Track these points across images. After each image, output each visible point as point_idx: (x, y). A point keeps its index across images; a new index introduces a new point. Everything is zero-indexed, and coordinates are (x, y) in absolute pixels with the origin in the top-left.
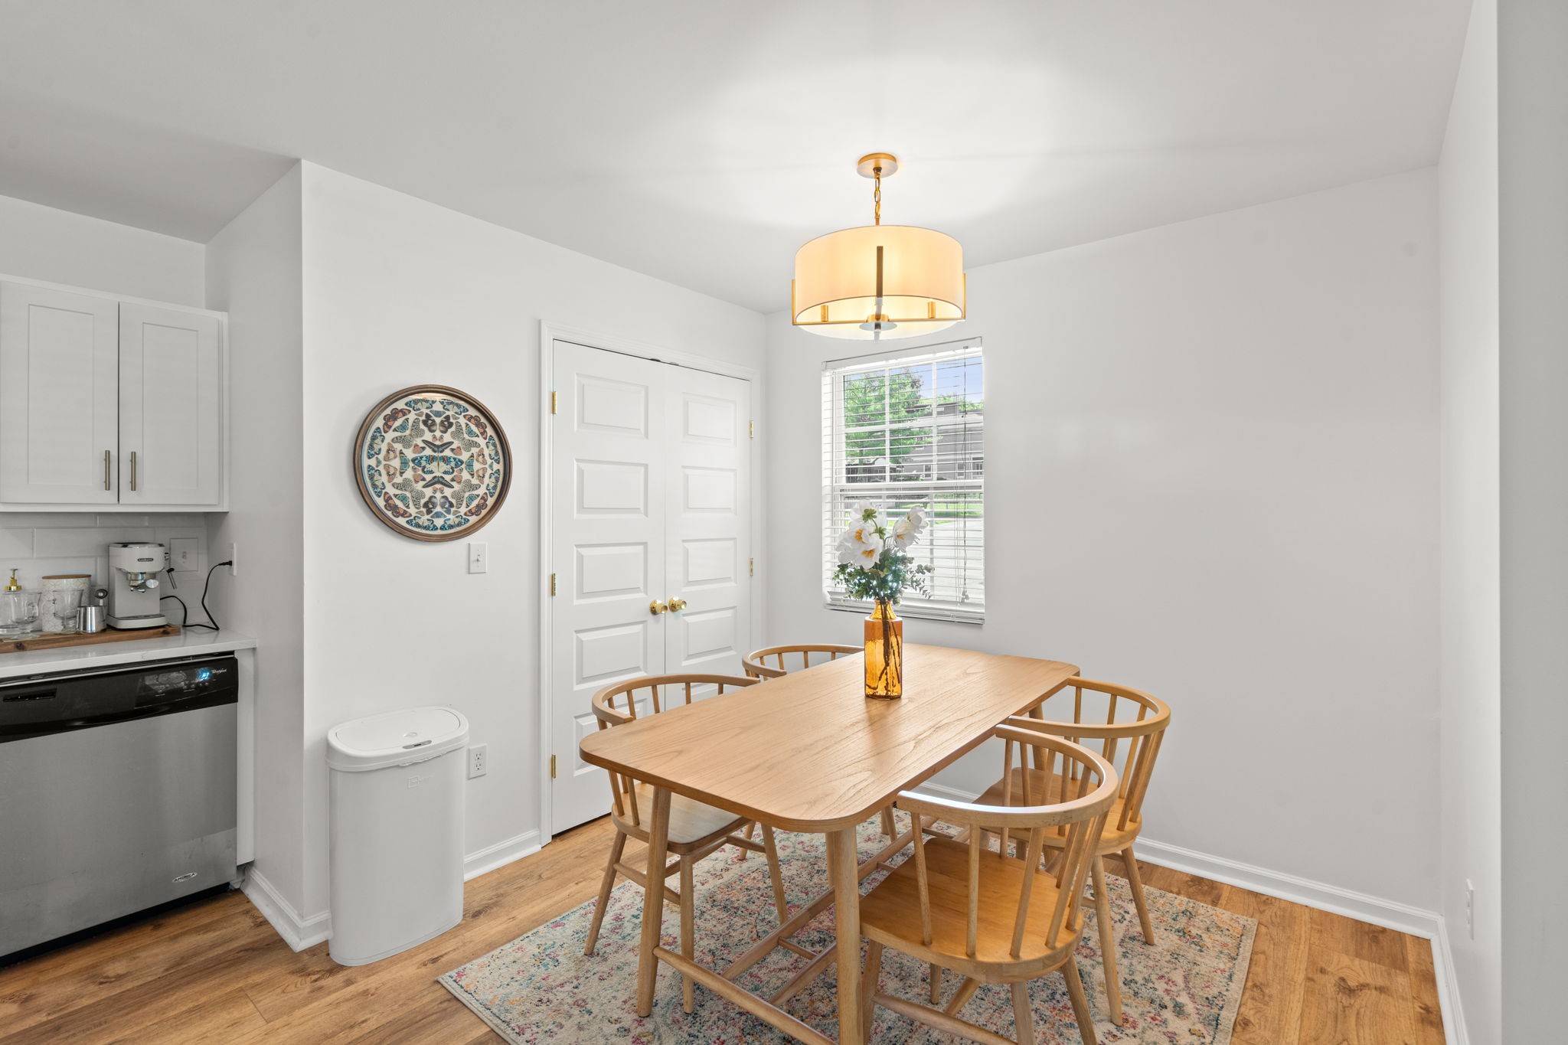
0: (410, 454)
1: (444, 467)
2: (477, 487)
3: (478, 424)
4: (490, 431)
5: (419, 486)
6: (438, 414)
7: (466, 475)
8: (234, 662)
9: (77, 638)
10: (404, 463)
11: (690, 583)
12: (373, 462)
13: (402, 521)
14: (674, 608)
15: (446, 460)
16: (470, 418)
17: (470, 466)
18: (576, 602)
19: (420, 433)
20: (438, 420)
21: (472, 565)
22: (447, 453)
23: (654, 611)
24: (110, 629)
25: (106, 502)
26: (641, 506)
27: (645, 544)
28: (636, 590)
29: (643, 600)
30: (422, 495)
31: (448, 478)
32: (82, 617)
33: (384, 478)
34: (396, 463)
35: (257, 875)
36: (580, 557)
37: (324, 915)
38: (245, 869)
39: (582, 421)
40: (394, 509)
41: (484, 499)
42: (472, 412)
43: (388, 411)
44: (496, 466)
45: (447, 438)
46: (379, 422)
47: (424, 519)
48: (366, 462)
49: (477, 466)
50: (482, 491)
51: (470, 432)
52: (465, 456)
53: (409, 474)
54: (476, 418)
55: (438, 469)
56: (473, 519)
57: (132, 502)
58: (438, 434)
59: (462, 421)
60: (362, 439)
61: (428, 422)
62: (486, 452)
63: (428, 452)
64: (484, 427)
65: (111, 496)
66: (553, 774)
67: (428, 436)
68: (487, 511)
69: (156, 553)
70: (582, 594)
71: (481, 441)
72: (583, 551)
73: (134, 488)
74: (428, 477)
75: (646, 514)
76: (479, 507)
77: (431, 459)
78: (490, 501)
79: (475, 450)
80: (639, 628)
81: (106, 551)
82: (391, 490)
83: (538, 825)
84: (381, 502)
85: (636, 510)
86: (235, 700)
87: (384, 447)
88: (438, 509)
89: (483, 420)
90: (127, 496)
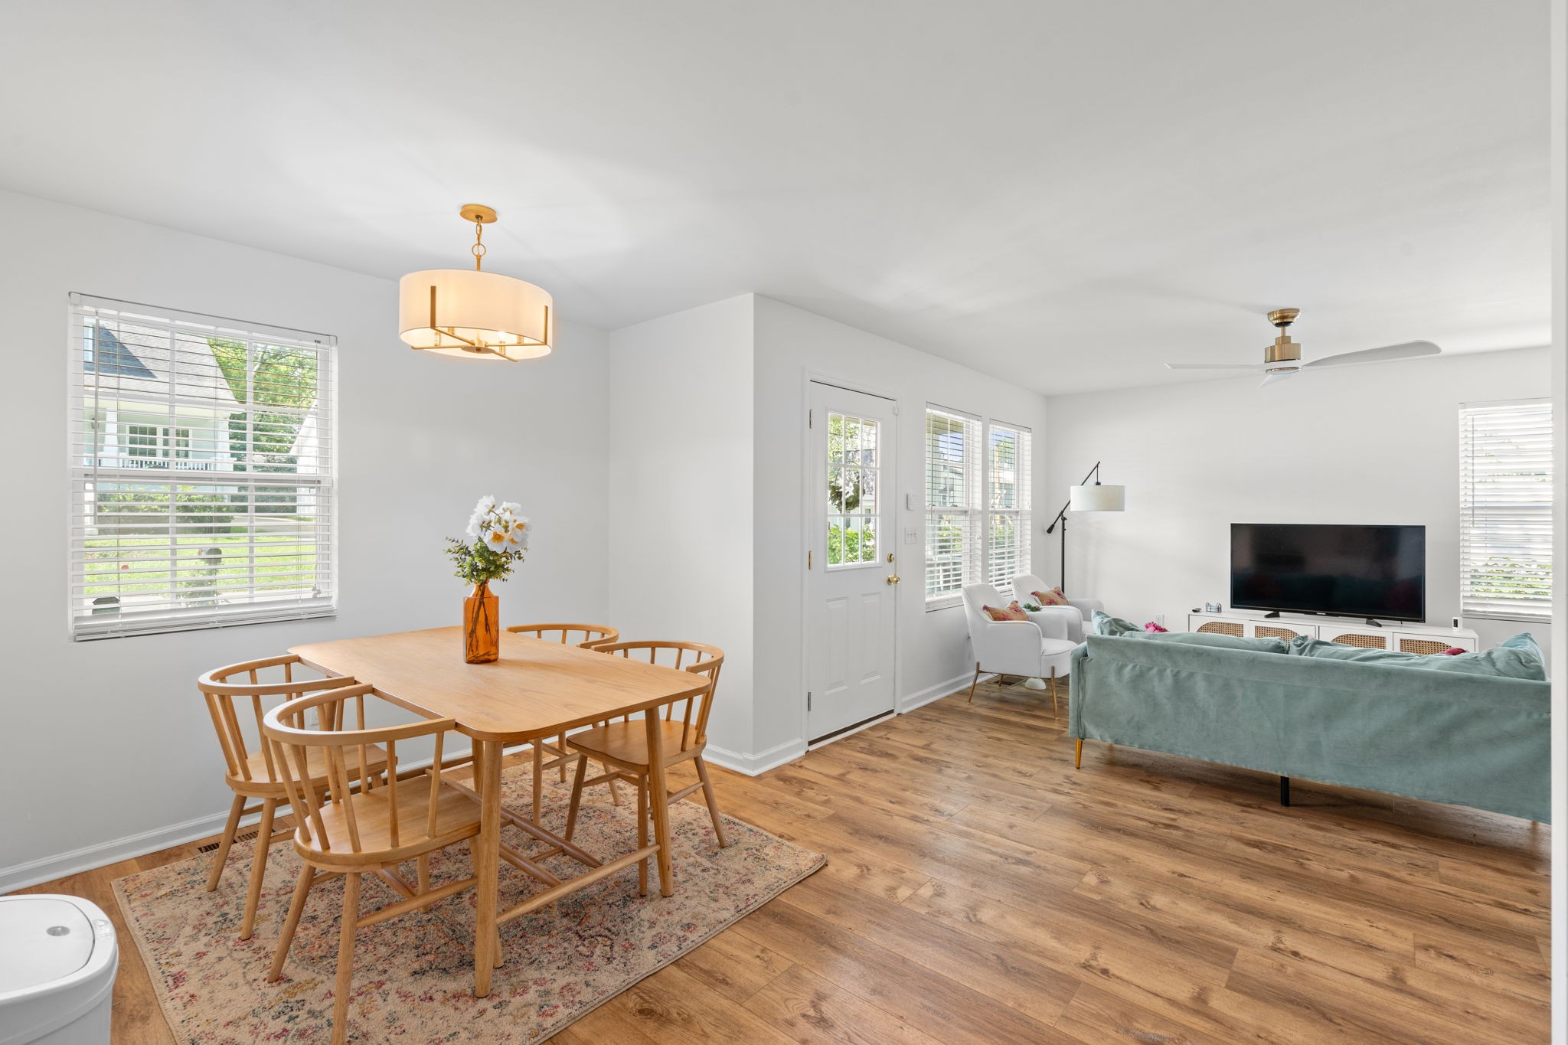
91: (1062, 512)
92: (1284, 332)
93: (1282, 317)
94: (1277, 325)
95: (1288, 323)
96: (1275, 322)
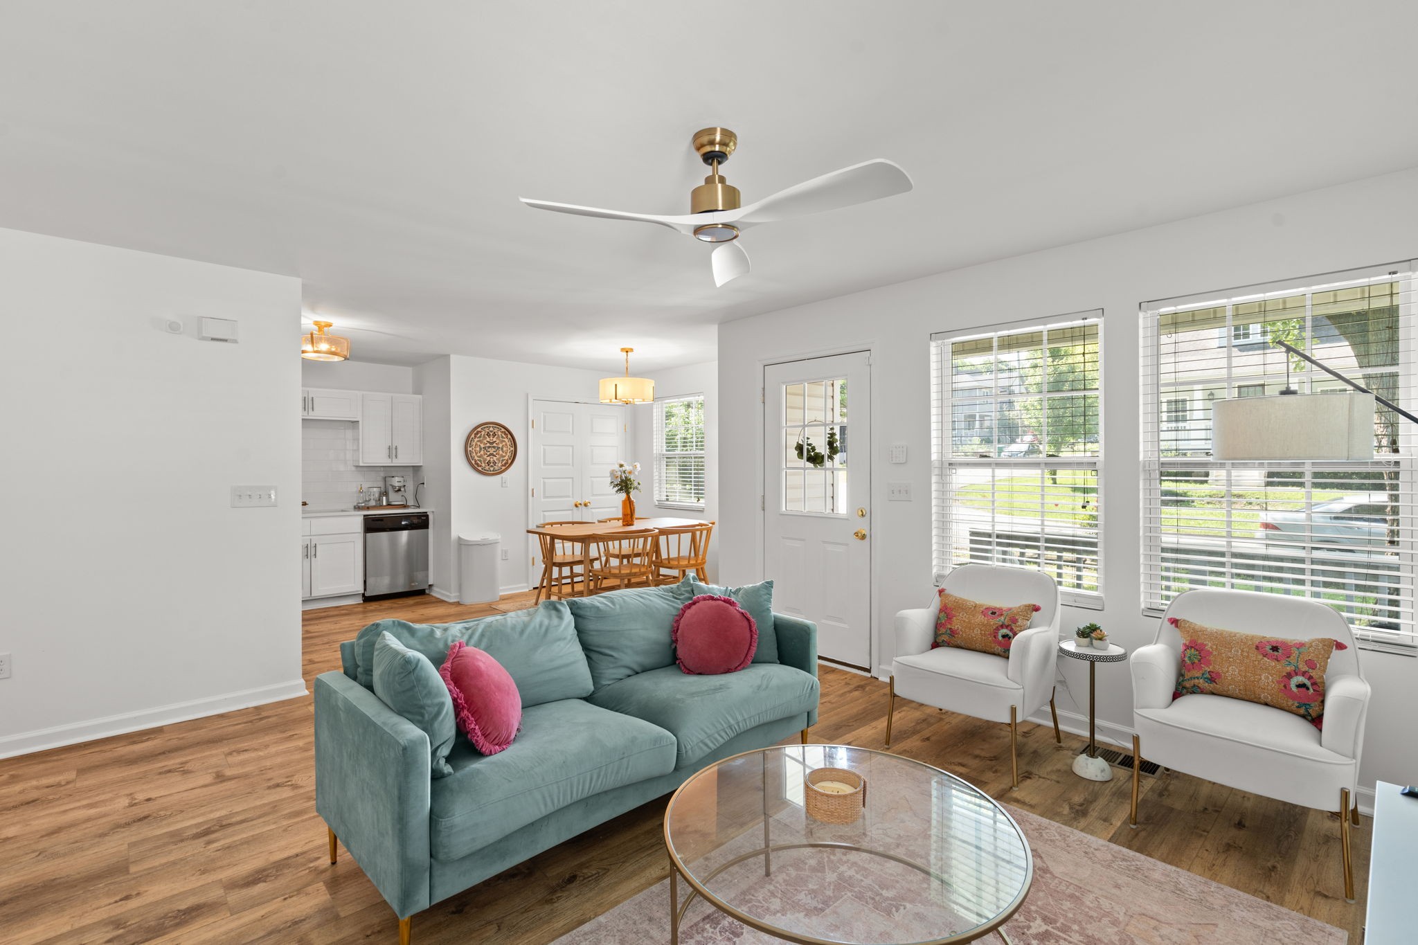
0: (482, 446)
1: (494, 450)
2: (505, 456)
3: (505, 434)
4: (509, 436)
5: (485, 457)
6: (491, 431)
7: (501, 452)
8: (427, 516)
9: (380, 507)
10: (481, 449)
11: (593, 495)
12: (471, 449)
13: (480, 468)
14: (586, 505)
15: (494, 447)
16: (502, 432)
17: (502, 449)
18: (543, 500)
19: (486, 438)
20: (491, 434)
21: (503, 484)
22: (494, 445)
23: (576, 506)
24: (389, 505)
25: (387, 462)
26: (571, 463)
27: (573, 478)
28: (569, 496)
29: (572, 501)
30: (486, 460)
31: (495, 453)
32: (380, 500)
33: (474, 454)
34: (478, 449)
35: (434, 588)
36: (544, 483)
37: (458, 594)
38: (430, 586)
39: (544, 430)
40: (477, 464)
41: (507, 460)
42: (503, 430)
43: (475, 432)
44: (511, 449)
45: (495, 439)
46: (473, 436)
47: (487, 467)
48: (469, 449)
49: (505, 449)
50: (506, 458)
51: (502, 437)
52: (500, 446)
53: (482, 452)
54: (504, 432)
55: (492, 451)
56: (504, 468)
57: (396, 462)
58: (491, 438)
59: (500, 433)
60: (468, 441)
61: (488, 435)
62: (508, 444)
63: (488, 445)
64: (507, 435)
65: (390, 460)
66: (533, 564)
67: (488, 439)
68: (508, 465)
69: (401, 479)
70: (545, 497)
71: (506, 440)
72: (546, 480)
73: (396, 458)
74: (488, 453)
75: (573, 465)
76: (506, 464)
77: (489, 447)
78: (510, 461)
79: (504, 443)
80: (570, 512)
81: (385, 479)
82: (476, 458)
83: (527, 582)
84: (473, 462)
85: (569, 464)
86: (428, 528)
87: (474, 444)
88: (492, 464)
89: (507, 432)
90: (395, 461)
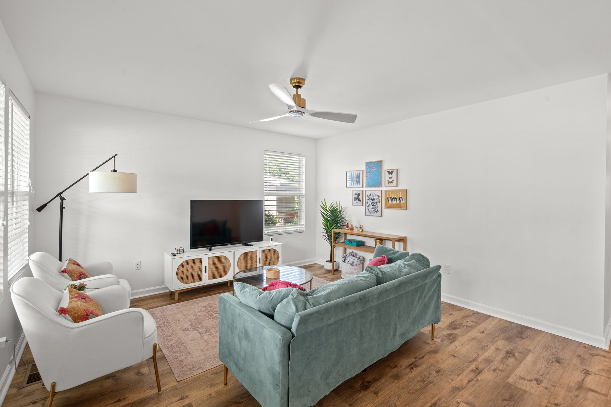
91: (62, 193)
92: (297, 92)
93: (299, 82)
94: (294, 87)
95: (300, 87)
96: (294, 84)
